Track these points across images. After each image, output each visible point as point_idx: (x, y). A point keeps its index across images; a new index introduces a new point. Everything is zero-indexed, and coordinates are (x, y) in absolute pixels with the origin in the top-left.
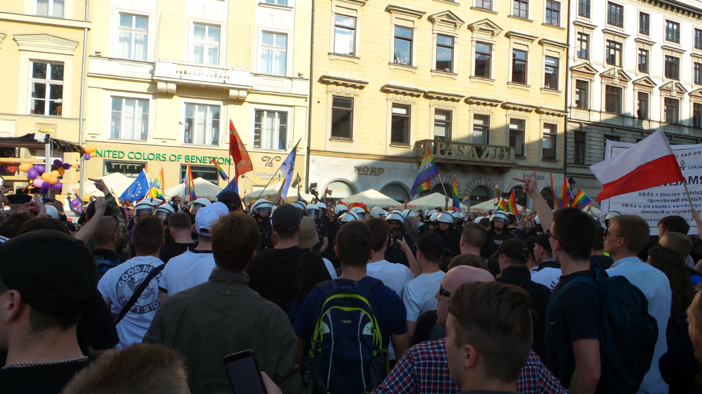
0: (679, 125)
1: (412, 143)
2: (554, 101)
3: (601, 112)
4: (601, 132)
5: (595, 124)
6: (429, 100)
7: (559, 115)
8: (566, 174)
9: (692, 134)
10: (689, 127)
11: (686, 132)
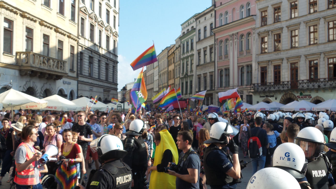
0: (109, 52)
1: (14, 54)
2: (73, 30)
3: (88, 40)
4: (88, 53)
5: (88, 49)
6: (22, 18)
7: (76, 40)
8: (78, 81)
9: (113, 59)
10: (112, 54)
11: (112, 57)
